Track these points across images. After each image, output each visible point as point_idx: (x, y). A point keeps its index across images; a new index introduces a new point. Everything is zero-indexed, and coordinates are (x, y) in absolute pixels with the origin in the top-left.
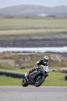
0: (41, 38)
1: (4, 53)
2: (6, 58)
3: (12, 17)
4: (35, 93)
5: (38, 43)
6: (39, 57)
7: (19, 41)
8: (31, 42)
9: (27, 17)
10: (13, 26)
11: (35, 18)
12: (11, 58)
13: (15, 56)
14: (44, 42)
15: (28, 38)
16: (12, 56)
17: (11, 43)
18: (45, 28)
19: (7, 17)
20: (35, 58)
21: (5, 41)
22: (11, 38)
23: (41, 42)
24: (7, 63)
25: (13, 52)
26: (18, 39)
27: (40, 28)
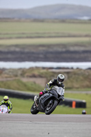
0: (82, 49)
1: (32, 69)
2: (34, 76)
3: (42, 21)
4: (73, 123)
5: (77, 56)
6: (78, 74)
7: (51, 53)
8: (69, 55)
9: (63, 21)
10: (45, 33)
11: (73, 23)
12: (40, 76)
13: (46, 73)
14: (86, 55)
15: (64, 50)
16: (42, 73)
17: (41, 56)
18: (86, 36)
19: (36, 20)
20: (73, 76)
21: (33, 53)
22: (41, 48)
23: (82, 55)
24: (35, 83)
25: (44, 68)
26: (51, 50)
27: (80, 36)
